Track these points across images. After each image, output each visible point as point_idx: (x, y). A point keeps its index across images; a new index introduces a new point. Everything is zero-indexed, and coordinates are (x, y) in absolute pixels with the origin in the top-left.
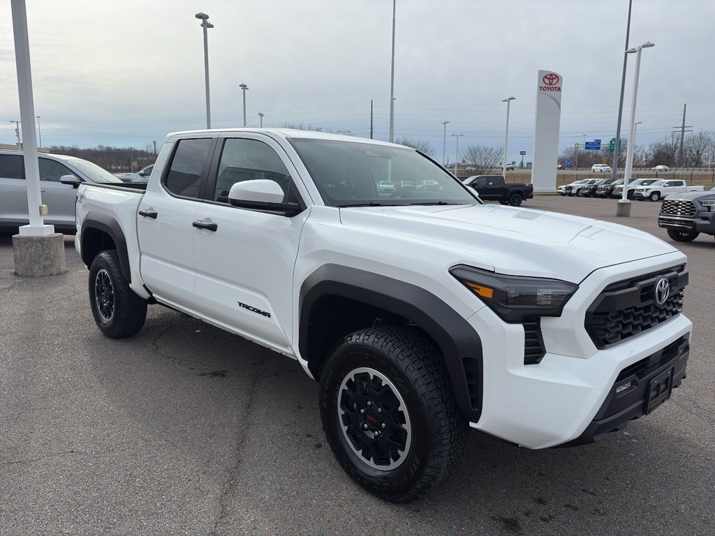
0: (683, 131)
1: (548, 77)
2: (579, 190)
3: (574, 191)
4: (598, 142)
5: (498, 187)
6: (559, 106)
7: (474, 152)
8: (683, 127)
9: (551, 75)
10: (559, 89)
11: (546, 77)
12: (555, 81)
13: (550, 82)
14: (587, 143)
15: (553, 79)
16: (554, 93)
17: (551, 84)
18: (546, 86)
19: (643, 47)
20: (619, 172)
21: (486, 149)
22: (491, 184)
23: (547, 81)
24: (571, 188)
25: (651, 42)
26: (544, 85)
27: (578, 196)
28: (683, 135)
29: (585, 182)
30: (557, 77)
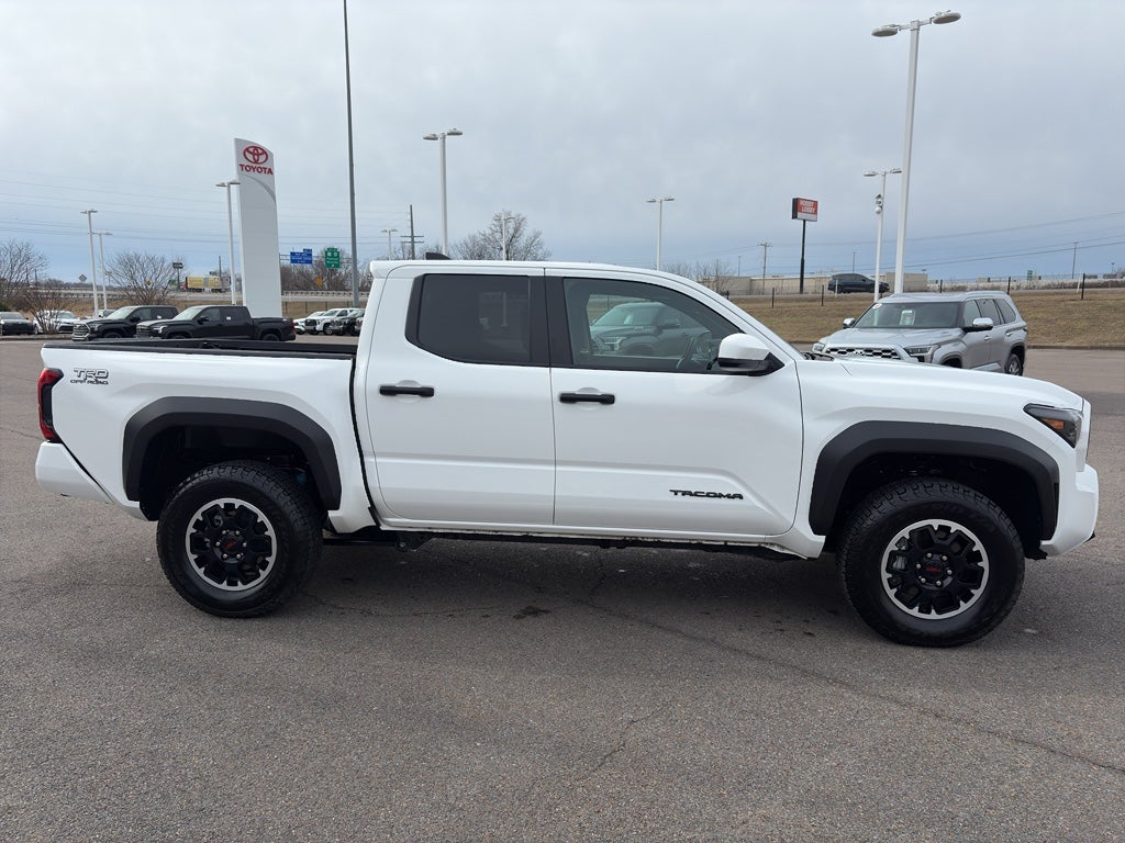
0: (413, 242)
1: (251, 150)
2: (327, 325)
3: (319, 327)
4: (308, 253)
5: (241, 323)
6: (274, 198)
7: (129, 264)
8: (412, 237)
9: (256, 148)
10: (270, 171)
11: (247, 150)
12: (262, 158)
13: (255, 159)
14: (293, 254)
15: (259, 155)
16: (263, 177)
17: (256, 162)
18: (250, 164)
19: (449, 134)
20: (361, 298)
21: (152, 260)
22: (229, 318)
23: (250, 157)
24: (314, 322)
25: (458, 130)
26: (246, 163)
27: (326, 334)
28: (413, 247)
29: (332, 314)
30: (264, 152)
